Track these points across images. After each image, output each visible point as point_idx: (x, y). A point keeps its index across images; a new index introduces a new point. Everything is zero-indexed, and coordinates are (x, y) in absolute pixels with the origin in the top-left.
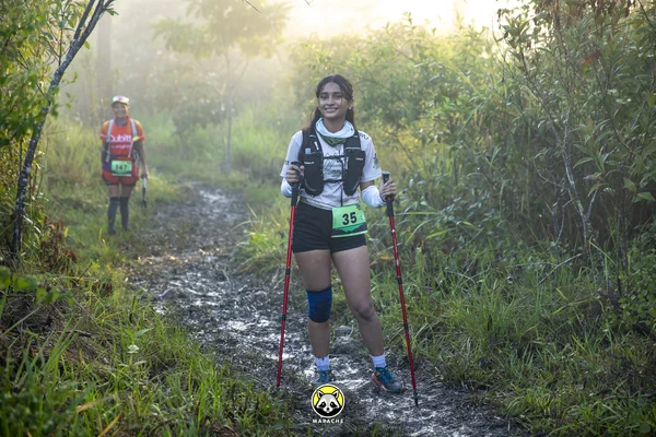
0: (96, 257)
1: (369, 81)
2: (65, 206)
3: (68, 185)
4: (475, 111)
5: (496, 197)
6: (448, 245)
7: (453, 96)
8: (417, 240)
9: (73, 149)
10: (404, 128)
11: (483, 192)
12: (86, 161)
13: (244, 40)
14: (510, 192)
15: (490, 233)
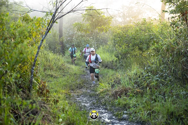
0: (56, 91)
1: (133, 38)
2: (48, 76)
3: (49, 70)
4: (164, 47)
5: (171, 72)
6: (157, 86)
7: (157, 43)
8: (148, 85)
9: (51, 60)
10: (144, 52)
11: (167, 71)
12: (55, 63)
13: (99, 27)
14: (176, 71)
15: (170, 83)
